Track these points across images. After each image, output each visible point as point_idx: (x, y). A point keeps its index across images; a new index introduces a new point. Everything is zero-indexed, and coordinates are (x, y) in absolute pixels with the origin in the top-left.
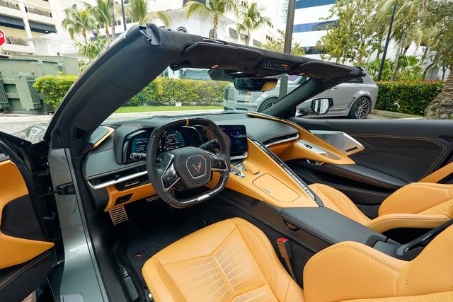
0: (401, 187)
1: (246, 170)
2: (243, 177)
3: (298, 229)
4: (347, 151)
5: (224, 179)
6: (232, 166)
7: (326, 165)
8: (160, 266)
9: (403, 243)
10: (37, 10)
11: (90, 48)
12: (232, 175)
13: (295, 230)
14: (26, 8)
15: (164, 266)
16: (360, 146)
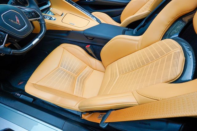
0: (128, 3)
1: (54, 15)
2: (55, 20)
3: (94, 38)
5: (43, 25)
6: (43, 14)
8: (35, 85)
9: (134, 28)
12: (47, 20)
13: (92, 39)
15: (37, 84)
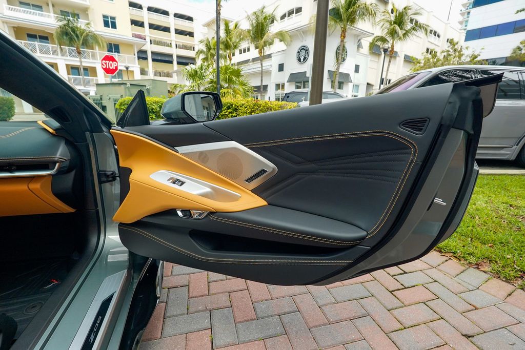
4: (250, 180)
7: (212, 217)
10: (184, 46)
11: (193, 71)
14: (176, 45)
16: (270, 165)
